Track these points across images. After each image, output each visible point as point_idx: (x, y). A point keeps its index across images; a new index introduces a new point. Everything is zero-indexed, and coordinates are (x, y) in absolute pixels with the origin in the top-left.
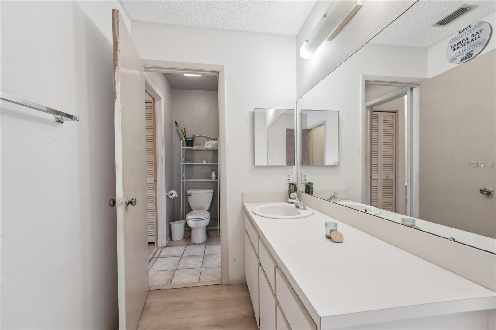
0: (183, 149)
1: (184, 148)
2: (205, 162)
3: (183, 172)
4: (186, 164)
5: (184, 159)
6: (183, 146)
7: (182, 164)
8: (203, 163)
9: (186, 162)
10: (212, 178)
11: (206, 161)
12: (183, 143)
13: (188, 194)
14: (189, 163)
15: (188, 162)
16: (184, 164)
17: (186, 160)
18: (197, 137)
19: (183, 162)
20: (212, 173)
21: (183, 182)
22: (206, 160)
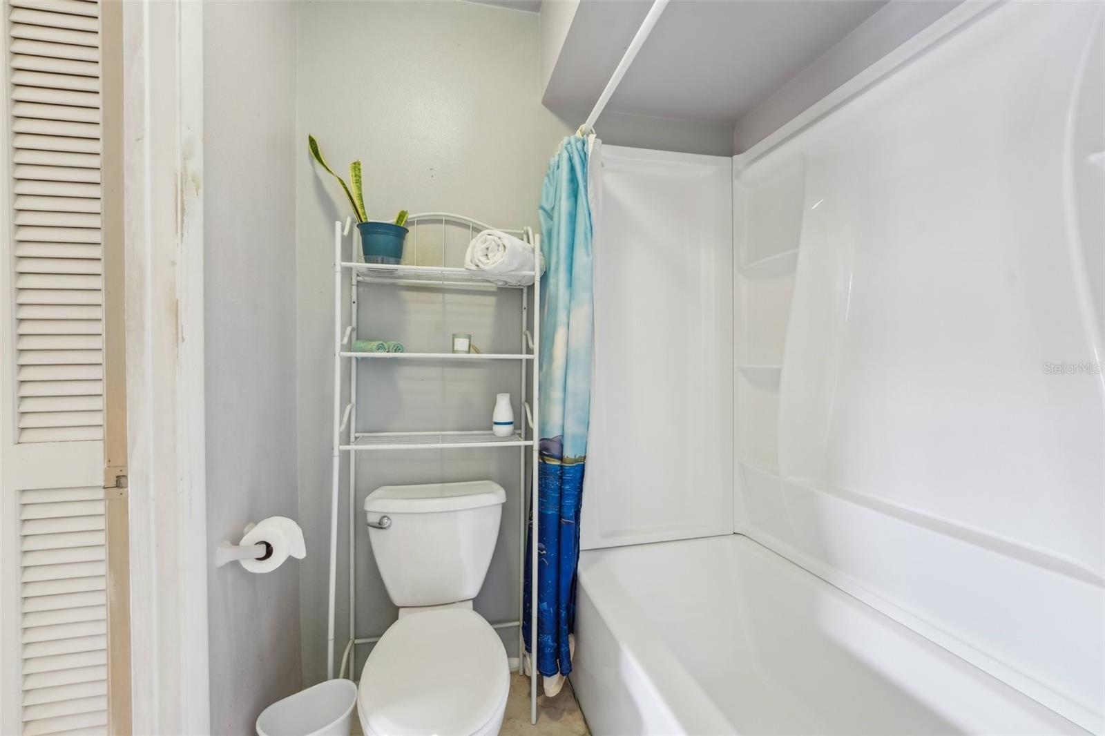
0: (347, 272)
1: (350, 269)
2: (462, 344)
3: (345, 400)
4: (364, 359)
5: (349, 329)
6: (347, 256)
7: (339, 354)
8: (454, 352)
9: (361, 344)
10: (496, 428)
11: (466, 341)
12: (347, 241)
13: (373, 519)
14: (379, 348)
15: (375, 344)
16: (350, 358)
17: (360, 335)
18: (422, 221)
19: (349, 347)
20: (493, 404)
21: (345, 455)
22: (470, 337)
